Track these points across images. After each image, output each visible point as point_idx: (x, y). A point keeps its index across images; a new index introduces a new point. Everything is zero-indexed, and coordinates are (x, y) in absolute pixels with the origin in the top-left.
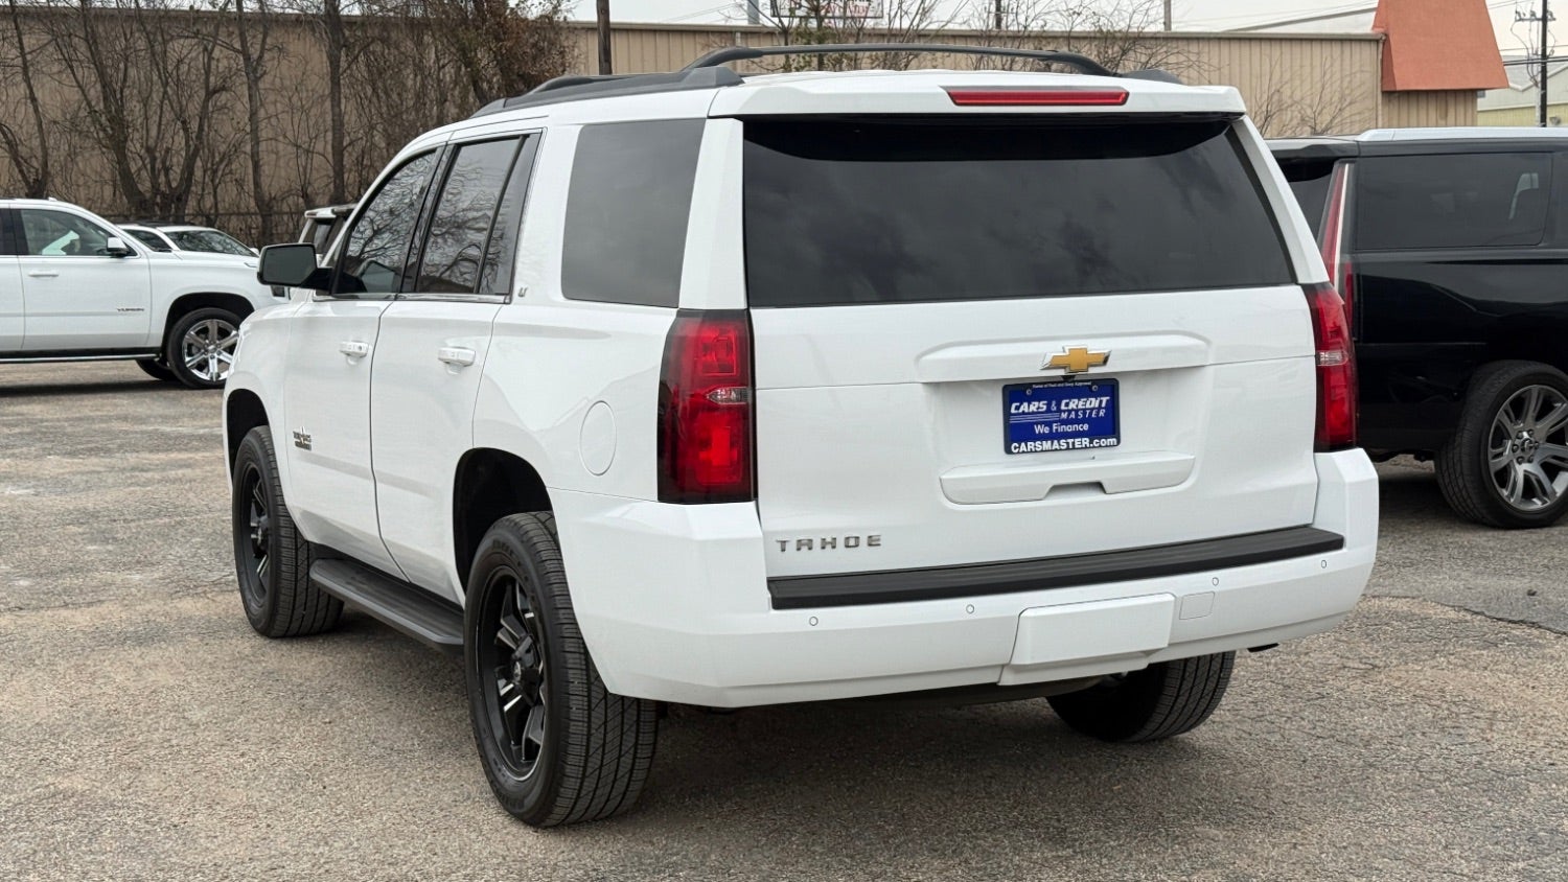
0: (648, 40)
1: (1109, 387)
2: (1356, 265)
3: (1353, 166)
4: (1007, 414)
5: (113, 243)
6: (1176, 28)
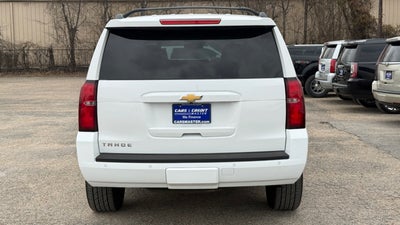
1: (208, 106)
4: (173, 112)
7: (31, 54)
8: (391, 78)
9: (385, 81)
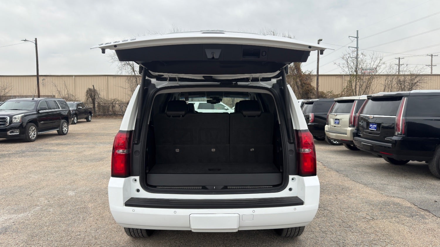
0: (328, 77)
2: (406, 119)
3: (407, 98)
5: (225, 108)
6: (433, 74)
7: (117, 106)
8: (338, 123)
9: (335, 125)
